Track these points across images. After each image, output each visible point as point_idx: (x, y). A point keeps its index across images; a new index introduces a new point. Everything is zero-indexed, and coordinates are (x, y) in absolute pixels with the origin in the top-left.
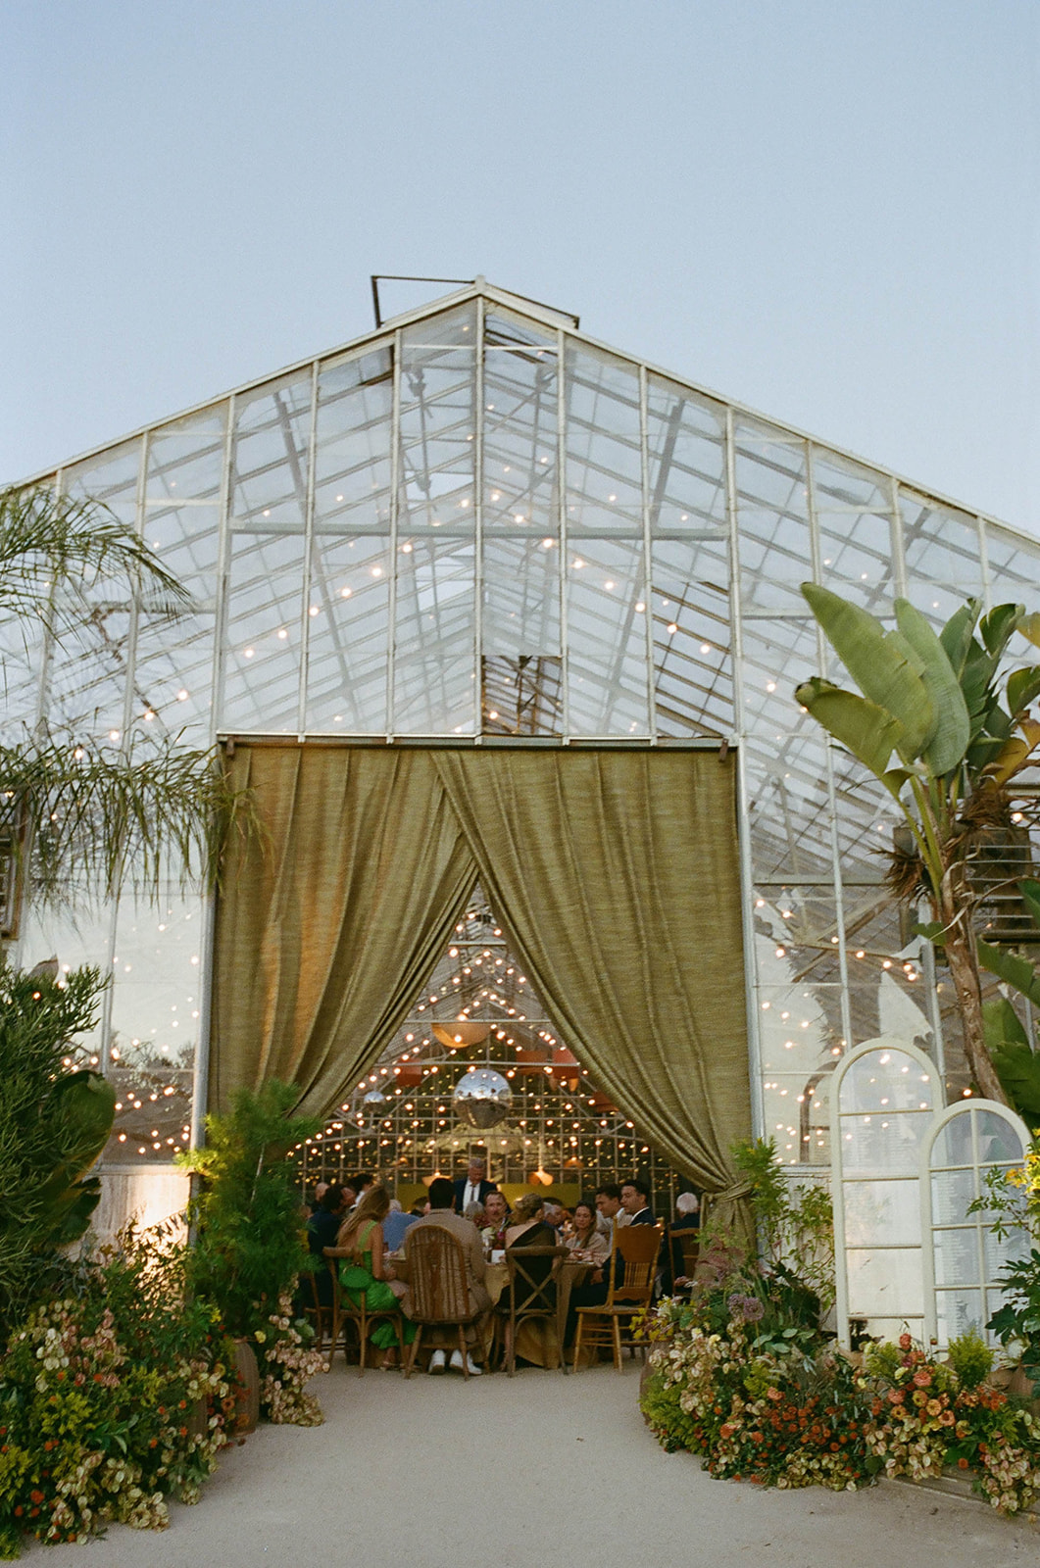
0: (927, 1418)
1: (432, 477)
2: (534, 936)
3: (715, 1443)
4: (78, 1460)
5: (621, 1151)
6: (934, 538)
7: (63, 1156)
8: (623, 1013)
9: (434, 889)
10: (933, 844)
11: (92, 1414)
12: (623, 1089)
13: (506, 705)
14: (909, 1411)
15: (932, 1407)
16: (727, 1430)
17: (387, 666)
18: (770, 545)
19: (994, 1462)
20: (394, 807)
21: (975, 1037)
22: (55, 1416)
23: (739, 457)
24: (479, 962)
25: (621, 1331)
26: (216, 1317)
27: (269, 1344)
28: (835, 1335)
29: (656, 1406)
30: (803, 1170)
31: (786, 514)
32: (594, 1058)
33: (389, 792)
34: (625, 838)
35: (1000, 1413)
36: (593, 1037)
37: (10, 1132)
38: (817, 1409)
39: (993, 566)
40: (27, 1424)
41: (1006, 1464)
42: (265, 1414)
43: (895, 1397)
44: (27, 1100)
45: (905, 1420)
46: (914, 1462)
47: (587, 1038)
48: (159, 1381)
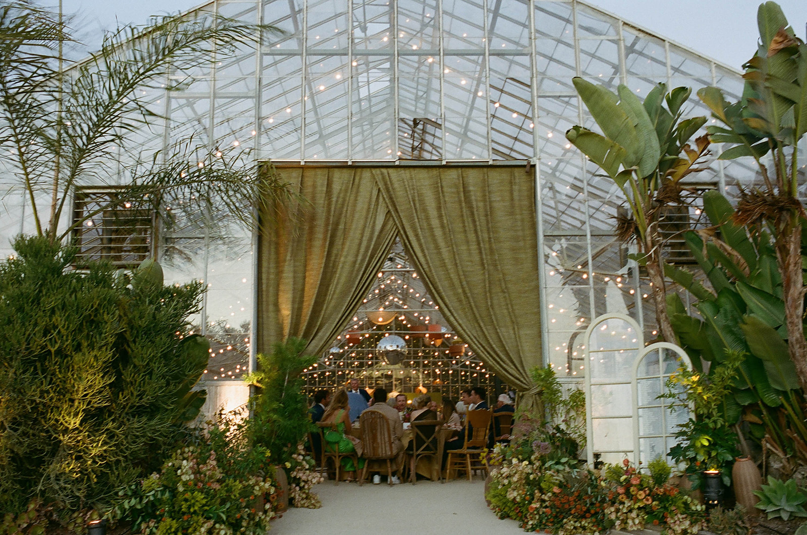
0: (637, 500)
1: (368, 25)
2: (427, 263)
3: (526, 514)
4: (200, 524)
5: (462, 376)
6: (641, 53)
7: (186, 376)
8: (475, 302)
9: (374, 239)
10: (641, 213)
11: (207, 502)
12: (475, 340)
13: (405, 148)
14: (628, 497)
15: (640, 495)
16: (532, 508)
17: (348, 125)
18: (551, 59)
19: (672, 521)
20: (352, 198)
21: (662, 312)
22: (188, 503)
23: (536, 11)
24: (389, 282)
25: (471, 462)
26: (268, 454)
27: (292, 469)
28: (586, 461)
29: (494, 496)
30: (570, 380)
31: (559, 41)
32: (460, 325)
33: (350, 190)
34: (475, 213)
35: (675, 497)
36: (458, 314)
37: (160, 363)
38: (579, 497)
39: (673, 68)
40: (174, 508)
41: (678, 522)
42: (291, 503)
43: (621, 490)
44: (168, 348)
45: (626, 502)
46: (630, 522)
47: (456, 315)
48: (240, 486)
